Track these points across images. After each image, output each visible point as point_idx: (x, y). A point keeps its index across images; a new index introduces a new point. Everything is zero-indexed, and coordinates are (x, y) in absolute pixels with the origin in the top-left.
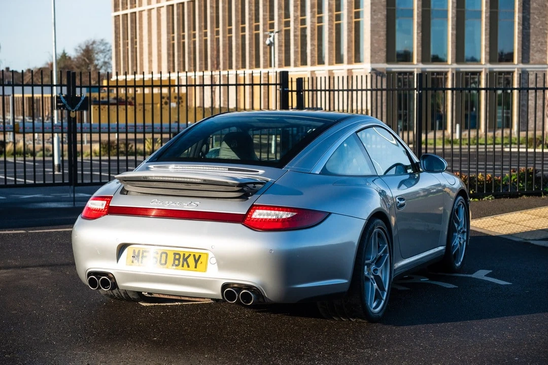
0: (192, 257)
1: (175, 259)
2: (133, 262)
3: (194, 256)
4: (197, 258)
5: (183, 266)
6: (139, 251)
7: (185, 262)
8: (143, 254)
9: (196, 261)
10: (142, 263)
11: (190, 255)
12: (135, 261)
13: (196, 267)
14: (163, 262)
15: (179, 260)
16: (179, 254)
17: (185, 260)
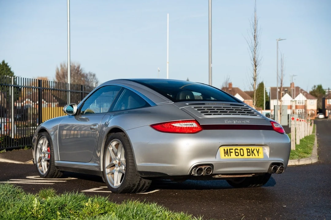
0: (255, 150)
1: (248, 152)
2: (225, 156)
3: (256, 149)
4: (258, 151)
5: (252, 156)
6: (227, 149)
7: (253, 153)
8: (230, 151)
9: (258, 152)
10: (230, 156)
11: (254, 149)
12: (227, 156)
13: (258, 156)
14: (242, 154)
15: (249, 152)
16: (249, 149)
17: (253, 152)
